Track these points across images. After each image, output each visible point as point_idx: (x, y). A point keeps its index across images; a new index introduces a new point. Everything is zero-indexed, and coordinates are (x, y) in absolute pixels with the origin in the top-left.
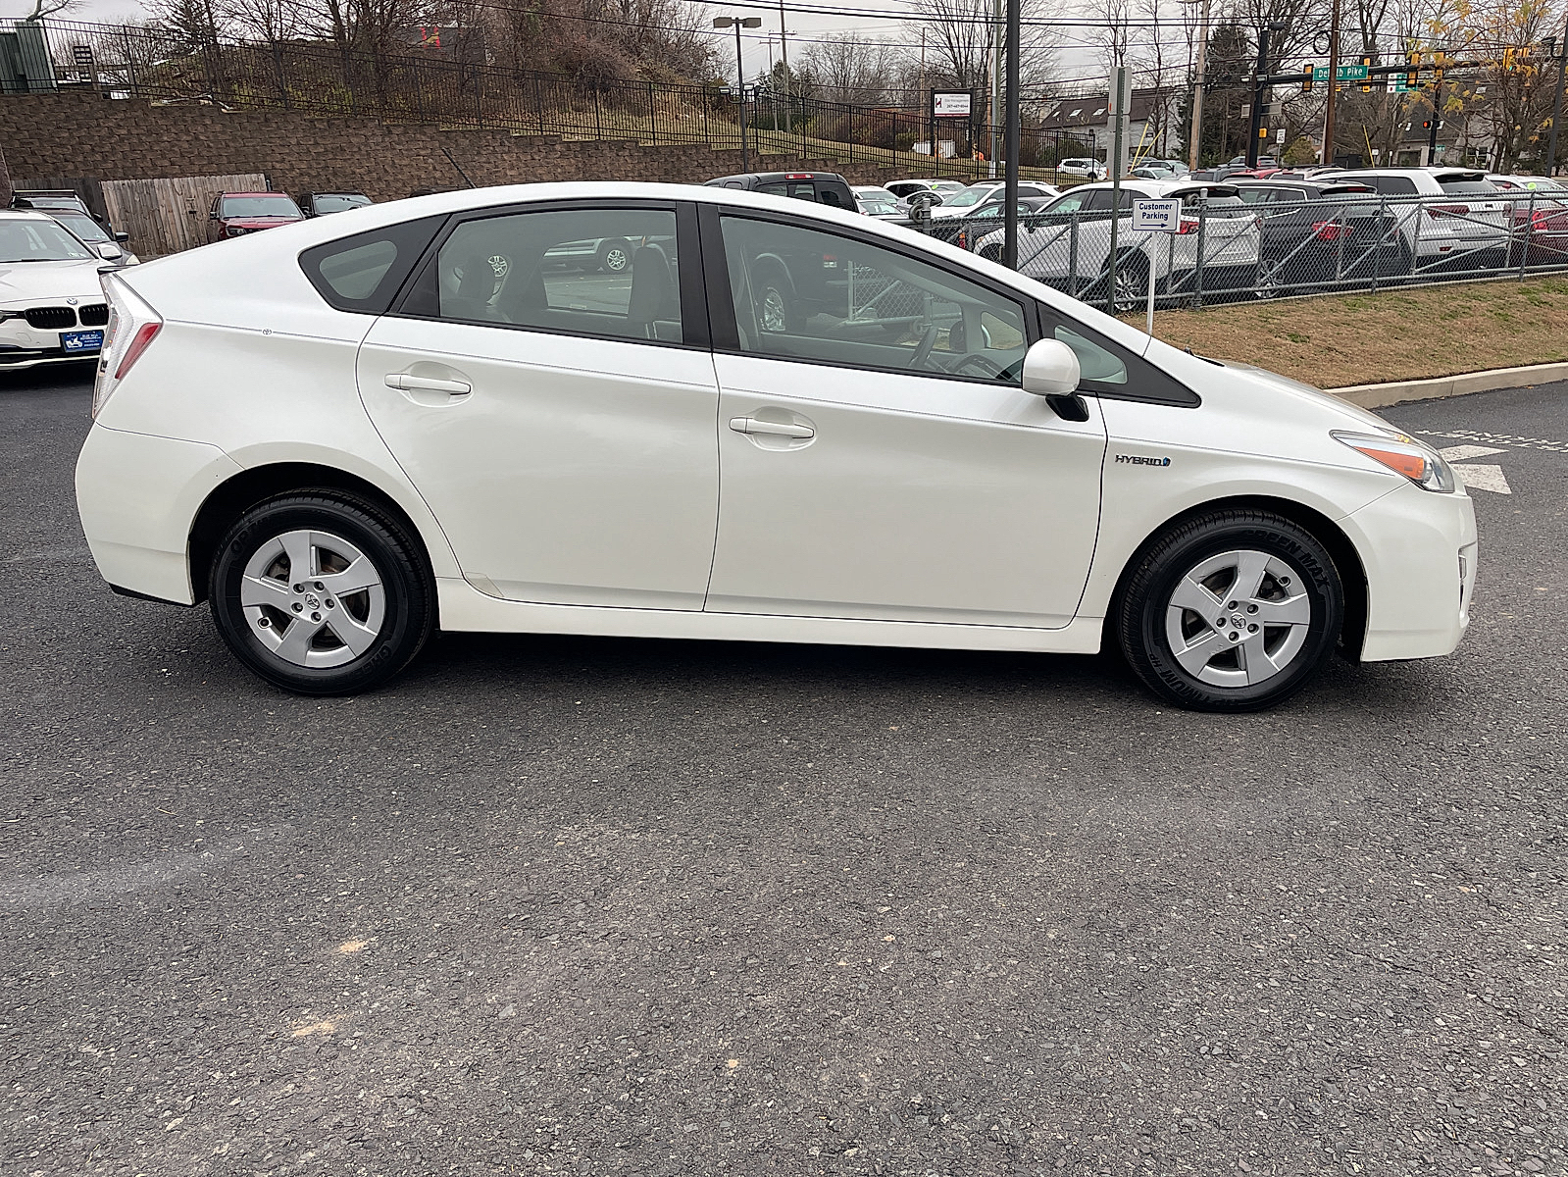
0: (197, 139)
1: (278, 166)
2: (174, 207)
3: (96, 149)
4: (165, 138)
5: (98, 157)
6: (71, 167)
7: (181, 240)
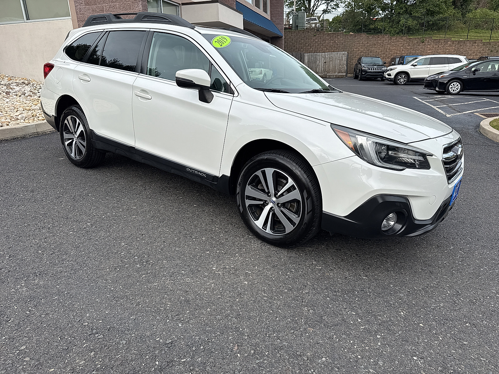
0: (335, 42)
1: (355, 50)
2: (321, 61)
3: (309, 45)
4: (327, 42)
5: (309, 47)
6: (302, 50)
7: (321, 70)
